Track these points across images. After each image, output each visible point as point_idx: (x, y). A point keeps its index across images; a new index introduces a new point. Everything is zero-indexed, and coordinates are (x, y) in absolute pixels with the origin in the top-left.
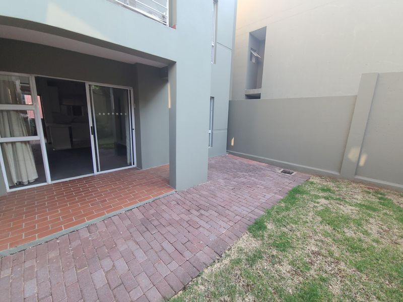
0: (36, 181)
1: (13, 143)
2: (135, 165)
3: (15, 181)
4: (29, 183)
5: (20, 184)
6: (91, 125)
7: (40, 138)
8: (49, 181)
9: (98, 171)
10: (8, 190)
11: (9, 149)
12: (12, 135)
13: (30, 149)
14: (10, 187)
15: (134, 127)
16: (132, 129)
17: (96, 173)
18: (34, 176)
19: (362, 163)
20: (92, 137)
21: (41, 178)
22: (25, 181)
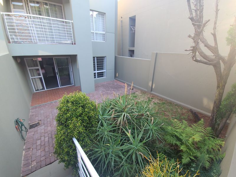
0: (42, 89)
1: (35, 78)
2: (74, 85)
3: (37, 89)
4: (40, 90)
5: (38, 90)
6: (56, 71)
7: (42, 76)
8: (46, 89)
9: (60, 86)
10: (35, 92)
11: (34, 80)
12: (34, 76)
13: (39, 80)
14: (36, 91)
15: (72, 71)
16: (71, 72)
17: (60, 87)
18: (41, 88)
19: (153, 87)
20: (57, 75)
21: (43, 88)
22: (39, 89)
